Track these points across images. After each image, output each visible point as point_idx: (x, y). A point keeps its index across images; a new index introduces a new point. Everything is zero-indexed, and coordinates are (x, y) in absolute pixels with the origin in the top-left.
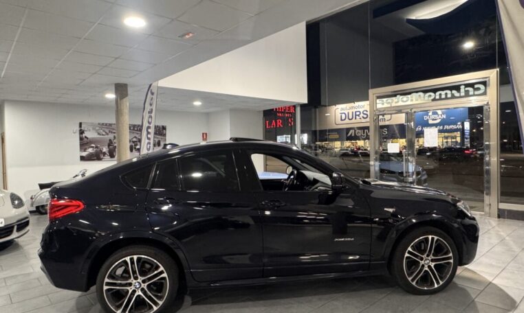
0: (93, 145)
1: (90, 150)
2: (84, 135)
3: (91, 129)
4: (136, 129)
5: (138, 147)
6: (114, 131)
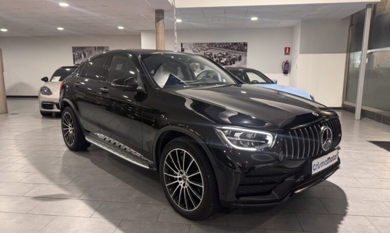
3: (189, 48)
4: (221, 46)
5: (222, 61)
6: (205, 49)
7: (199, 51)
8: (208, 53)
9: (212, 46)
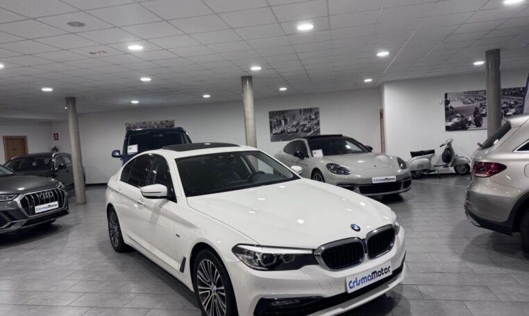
0: (458, 115)
1: (456, 120)
2: (449, 105)
3: (456, 99)
4: (506, 93)
6: (481, 98)
7: (473, 102)
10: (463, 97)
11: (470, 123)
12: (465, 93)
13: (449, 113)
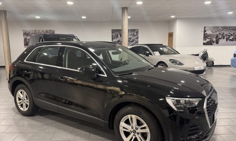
0: (209, 37)
2: (206, 33)
3: (209, 29)
4: (230, 29)
5: (230, 38)
6: (220, 30)
7: (216, 32)
8: (222, 33)
9: (225, 29)
10: (212, 29)
11: (214, 42)
12: (213, 27)
13: (206, 36)
